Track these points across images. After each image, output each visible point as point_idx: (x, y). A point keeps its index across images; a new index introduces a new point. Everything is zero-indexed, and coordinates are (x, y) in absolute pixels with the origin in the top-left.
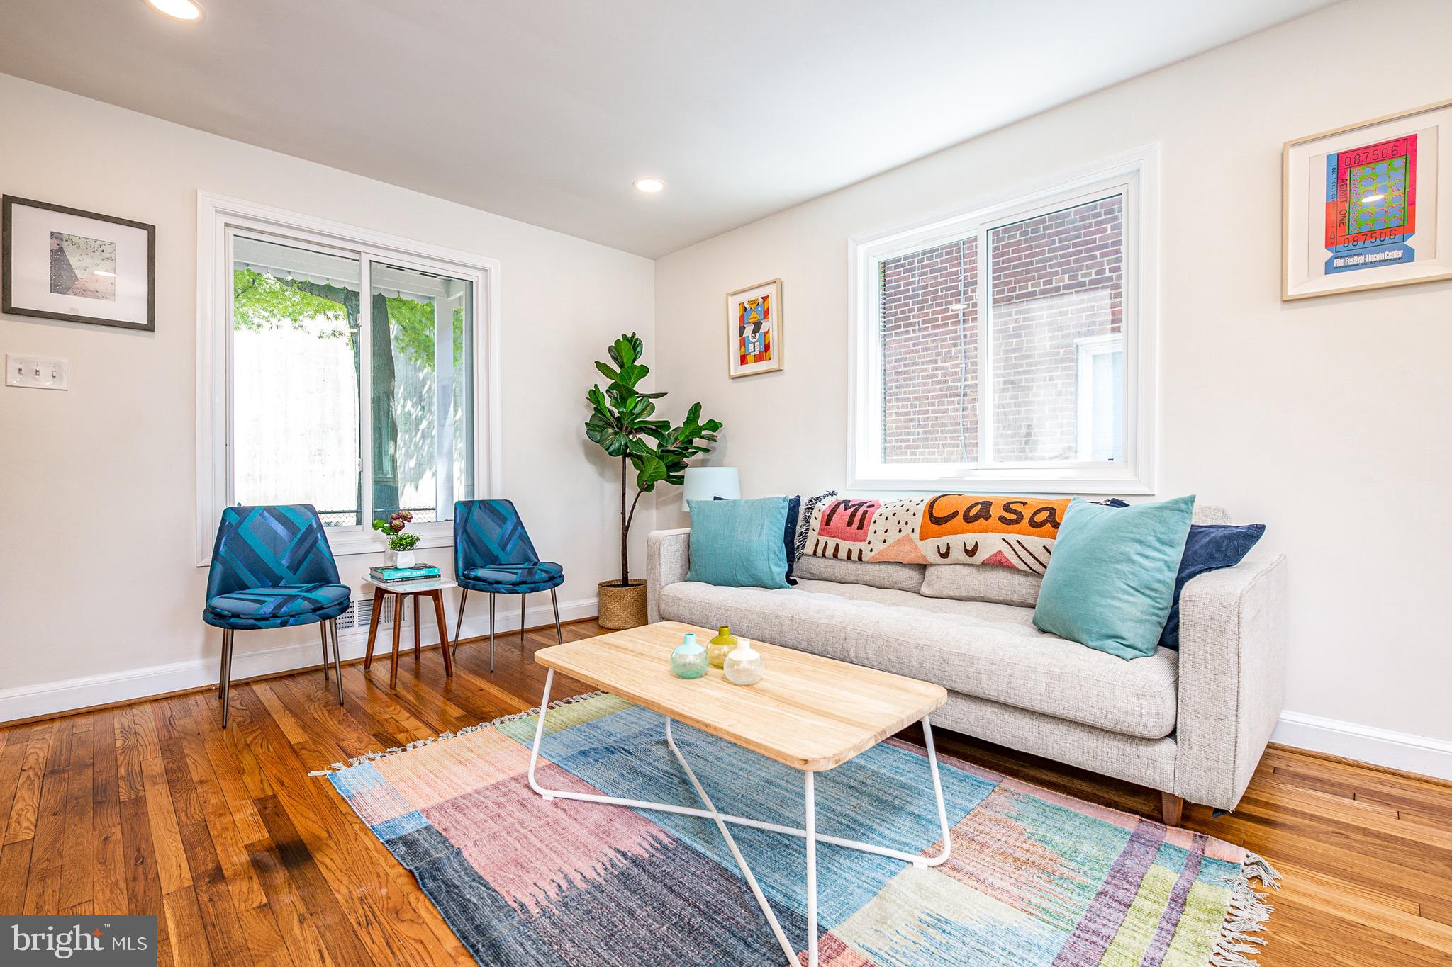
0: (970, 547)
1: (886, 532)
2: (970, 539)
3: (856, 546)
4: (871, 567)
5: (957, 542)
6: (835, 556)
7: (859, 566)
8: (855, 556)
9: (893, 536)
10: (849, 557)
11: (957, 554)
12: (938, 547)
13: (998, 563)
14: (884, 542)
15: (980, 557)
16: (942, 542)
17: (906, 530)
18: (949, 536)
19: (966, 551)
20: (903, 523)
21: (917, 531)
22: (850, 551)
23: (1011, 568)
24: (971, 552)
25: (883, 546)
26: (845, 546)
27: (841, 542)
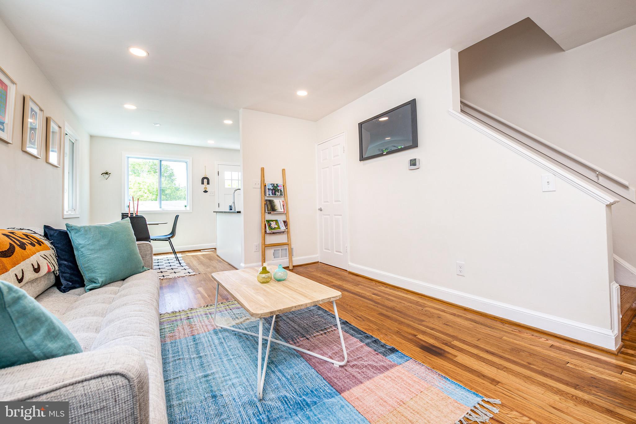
0: (36, 266)
2: (34, 261)
5: (27, 266)
12: (16, 276)
13: (48, 271)
15: (44, 270)
16: (17, 270)
18: (21, 264)
19: (35, 270)
23: (50, 272)
24: (38, 270)
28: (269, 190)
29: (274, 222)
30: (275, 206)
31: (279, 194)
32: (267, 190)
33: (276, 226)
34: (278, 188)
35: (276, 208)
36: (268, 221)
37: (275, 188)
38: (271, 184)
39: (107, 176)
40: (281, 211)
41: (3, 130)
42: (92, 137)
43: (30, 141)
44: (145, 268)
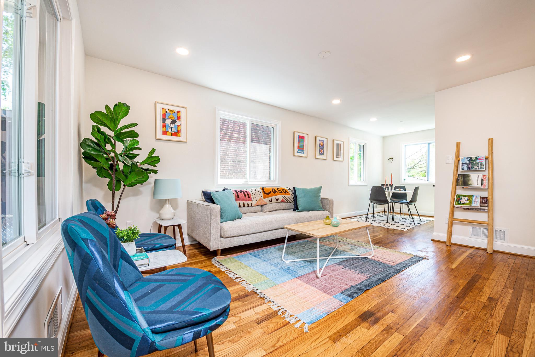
0: (277, 199)
1: (256, 197)
2: (277, 197)
3: (250, 203)
4: (255, 207)
5: (274, 198)
6: (244, 206)
7: (252, 208)
8: (250, 205)
9: (258, 199)
10: (248, 206)
11: (274, 200)
12: (269, 200)
13: (283, 201)
14: (256, 200)
15: (280, 200)
16: (270, 198)
17: (260, 197)
18: (272, 197)
19: (276, 200)
20: (259, 195)
21: (262, 196)
22: (248, 204)
23: (285, 202)
24: (277, 200)
25: (257, 201)
26: (246, 203)
27: (244, 202)
28: (464, 164)
29: (467, 197)
30: (469, 181)
31: (478, 168)
32: (460, 164)
33: (468, 202)
34: (477, 161)
35: (470, 183)
36: (459, 197)
37: (472, 162)
38: (467, 158)
40: (476, 186)
41: (303, 153)
42: (384, 138)
43: (320, 154)
44: (321, 209)
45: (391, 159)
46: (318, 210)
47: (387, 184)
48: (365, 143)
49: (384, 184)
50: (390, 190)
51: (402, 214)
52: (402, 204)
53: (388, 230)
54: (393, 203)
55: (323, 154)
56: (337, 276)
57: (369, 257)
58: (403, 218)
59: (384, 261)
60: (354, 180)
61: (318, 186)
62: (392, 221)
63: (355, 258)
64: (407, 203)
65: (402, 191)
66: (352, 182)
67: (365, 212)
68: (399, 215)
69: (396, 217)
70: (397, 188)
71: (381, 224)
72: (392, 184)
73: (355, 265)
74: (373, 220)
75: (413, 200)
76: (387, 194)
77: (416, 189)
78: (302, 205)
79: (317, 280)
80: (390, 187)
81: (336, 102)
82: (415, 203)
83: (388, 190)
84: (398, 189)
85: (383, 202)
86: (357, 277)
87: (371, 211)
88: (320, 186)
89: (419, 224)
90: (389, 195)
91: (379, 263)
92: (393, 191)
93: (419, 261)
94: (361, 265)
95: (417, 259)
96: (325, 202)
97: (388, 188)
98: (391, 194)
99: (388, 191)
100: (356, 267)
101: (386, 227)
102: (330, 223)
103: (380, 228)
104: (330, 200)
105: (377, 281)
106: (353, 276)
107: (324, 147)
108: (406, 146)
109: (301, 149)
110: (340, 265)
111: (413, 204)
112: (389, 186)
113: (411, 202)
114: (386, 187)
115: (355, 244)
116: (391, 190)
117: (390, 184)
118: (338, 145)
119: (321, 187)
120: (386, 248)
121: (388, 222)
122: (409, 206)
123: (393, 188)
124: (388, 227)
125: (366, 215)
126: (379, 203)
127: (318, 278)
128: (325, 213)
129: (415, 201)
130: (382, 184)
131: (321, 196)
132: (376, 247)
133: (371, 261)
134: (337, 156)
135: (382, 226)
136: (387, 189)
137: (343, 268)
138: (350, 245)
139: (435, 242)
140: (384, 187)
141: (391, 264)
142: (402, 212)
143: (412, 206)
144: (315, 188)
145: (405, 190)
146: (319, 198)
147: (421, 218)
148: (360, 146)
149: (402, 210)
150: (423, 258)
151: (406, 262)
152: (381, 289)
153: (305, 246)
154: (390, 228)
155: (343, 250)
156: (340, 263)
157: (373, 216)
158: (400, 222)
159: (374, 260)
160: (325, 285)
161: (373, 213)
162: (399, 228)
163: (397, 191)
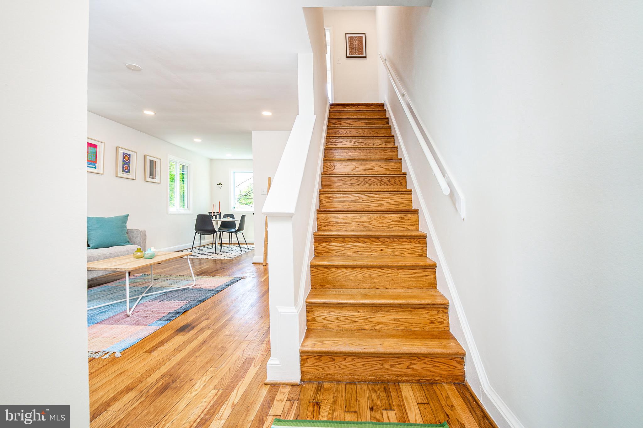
39: (220, 186)
41: (95, 168)
42: (211, 160)
43: (124, 171)
44: (127, 243)
45: (220, 184)
46: (122, 244)
47: (215, 213)
48: (189, 164)
49: (212, 212)
50: (218, 219)
51: (230, 244)
52: (231, 233)
53: (215, 261)
54: (221, 232)
55: (129, 172)
56: (152, 310)
57: (191, 287)
58: (232, 248)
59: (206, 287)
60: (175, 207)
61: (123, 214)
62: (221, 252)
63: (174, 290)
64: (235, 231)
65: (231, 220)
66: (172, 210)
67: (190, 245)
68: (228, 246)
69: (225, 248)
70: (226, 216)
71: (208, 256)
72: (220, 213)
73: (174, 296)
74: (199, 253)
75: (241, 228)
76: (214, 223)
77: (243, 217)
78: (95, 240)
79: (128, 319)
80: (218, 216)
81: (149, 113)
82: (242, 231)
83: (216, 218)
84: (227, 218)
85: (210, 233)
86: (176, 305)
87: (197, 244)
88: (125, 214)
89: (246, 252)
90: (217, 224)
91: (201, 289)
92: (222, 219)
93: (238, 280)
94: (181, 295)
95: (236, 280)
96: (134, 234)
97: (216, 216)
98: (220, 223)
99: (216, 220)
100: (175, 298)
101: (213, 258)
102: (143, 255)
103: (206, 260)
104: (142, 231)
105: (197, 303)
106: (171, 305)
107: (130, 163)
108: (235, 173)
109: (92, 162)
110: (156, 300)
111: (241, 232)
112: (217, 214)
113: (239, 230)
114: (213, 215)
115: (175, 278)
116: (220, 218)
117: (218, 213)
118: (152, 162)
119: (128, 216)
120: (209, 277)
121: (215, 254)
122: (237, 234)
123: (222, 216)
124: (214, 258)
125: (191, 249)
126: (206, 233)
127: (128, 316)
128: (135, 247)
129: (242, 230)
130: (209, 212)
131: (127, 227)
132: (200, 277)
133: (192, 289)
134: (150, 175)
135: (209, 257)
136: (214, 217)
137: (160, 302)
138: (169, 281)
139: (255, 265)
140: (211, 215)
141: (213, 288)
142: (231, 242)
143: (240, 235)
144: (117, 217)
145: (234, 218)
146: (124, 230)
147: (249, 246)
148: (183, 166)
149: (231, 240)
150: (242, 278)
151: (227, 284)
152: (199, 308)
153: (104, 292)
154: (216, 258)
155: (159, 287)
156: (156, 299)
157: (200, 249)
158: (229, 252)
159: (196, 288)
160: (138, 319)
161: (199, 246)
162: (226, 258)
163: (226, 220)
